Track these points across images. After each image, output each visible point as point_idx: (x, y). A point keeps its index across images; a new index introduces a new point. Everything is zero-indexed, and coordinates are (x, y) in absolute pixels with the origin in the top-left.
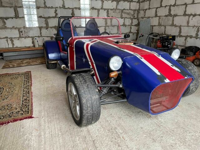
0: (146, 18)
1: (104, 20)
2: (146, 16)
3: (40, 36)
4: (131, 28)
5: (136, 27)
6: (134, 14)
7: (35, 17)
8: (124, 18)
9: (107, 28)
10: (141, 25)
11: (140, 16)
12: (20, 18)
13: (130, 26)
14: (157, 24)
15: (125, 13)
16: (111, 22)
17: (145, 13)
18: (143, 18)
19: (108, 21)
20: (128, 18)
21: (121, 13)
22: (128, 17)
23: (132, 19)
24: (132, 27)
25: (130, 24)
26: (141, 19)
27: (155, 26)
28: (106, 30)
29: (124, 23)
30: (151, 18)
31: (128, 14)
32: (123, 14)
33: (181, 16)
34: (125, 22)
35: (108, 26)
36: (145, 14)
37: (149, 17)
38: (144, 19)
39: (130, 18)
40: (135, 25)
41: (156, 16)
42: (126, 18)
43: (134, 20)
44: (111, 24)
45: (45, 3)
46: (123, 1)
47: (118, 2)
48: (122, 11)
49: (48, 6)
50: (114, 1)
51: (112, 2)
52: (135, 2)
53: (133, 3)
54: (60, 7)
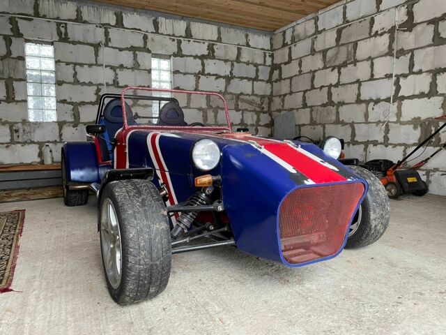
0: (286, 110)
1: (201, 113)
2: (286, 106)
3: (58, 140)
4: (257, 131)
5: (267, 128)
6: (262, 103)
7: (52, 103)
8: (243, 111)
10: (276, 125)
11: (273, 109)
12: (18, 101)
13: (255, 127)
14: (308, 121)
15: (243, 101)
16: (216, 117)
17: (283, 101)
18: (279, 111)
19: (208, 115)
20: (250, 111)
21: (234, 101)
22: (249, 109)
23: (258, 114)
24: (259, 128)
25: (255, 123)
26: (277, 113)
27: (304, 125)
29: (242, 120)
30: (295, 111)
31: (250, 103)
32: (239, 103)
33: (351, 103)
34: (245, 119)
36: (284, 104)
37: (291, 109)
38: (282, 112)
39: (254, 111)
40: (266, 126)
41: (305, 106)
42: (247, 110)
43: (263, 116)
44: (216, 121)
45: (75, 75)
46: (239, 78)
47: (229, 79)
48: (238, 97)
49: (81, 81)
50: (221, 77)
51: (216, 79)
52: (263, 81)
53: (259, 82)
54: (108, 85)
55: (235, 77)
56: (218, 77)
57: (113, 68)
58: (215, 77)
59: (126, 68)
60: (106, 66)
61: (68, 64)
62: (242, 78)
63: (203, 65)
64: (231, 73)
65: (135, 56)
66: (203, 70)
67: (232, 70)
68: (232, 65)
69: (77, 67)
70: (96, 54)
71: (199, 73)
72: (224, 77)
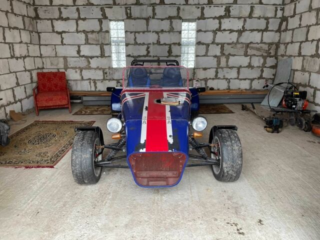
0: (287, 56)
2: (288, 53)
4: (262, 71)
5: (272, 69)
6: (269, 49)
8: (251, 56)
9: (219, 70)
10: (279, 67)
11: (279, 54)
12: (106, 57)
13: (261, 68)
14: (300, 68)
15: (252, 48)
17: (286, 48)
20: (257, 56)
21: (244, 48)
22: (257, 54)
23: (265, 58)
24: (264, 69)
25: (261, 65)
26: (280, 57)
28: (218, 73)
29: (250, 63)
30: (292, 58)
31: (258, 49)
32: (249, 50)
34: (252, 62)
35: (222, 68)
36: (286, 51)
38: (285, 58)
39: (262, 56)
40: (271, 67)
42: (254, 55)
43: (269, 59)
44: (227, 65)
45: (135, 39)
46: (249, 30)
47: (240, 32)
48: (248, 45)
49: (139, 43)
50: (234, 31)
51: (230, 33)
52: (272, 31)
53: (268, 32)
54: (154, 44)
55: (246, 30)
56: (231, 31)
57: (157, 33)
58: (229, 32)
59: (165, 32)
60: (153, 32)
61: (131, 32)
62: (252, 30)
63: (220, 23)
64: (243, 27)
65: (171, 23)
66: (220, 27)
67: (244, 24)
68: (245, 21)
69: (137, 34)
70: (147, 25)
71: (217, 30)
72: (236, 31)
